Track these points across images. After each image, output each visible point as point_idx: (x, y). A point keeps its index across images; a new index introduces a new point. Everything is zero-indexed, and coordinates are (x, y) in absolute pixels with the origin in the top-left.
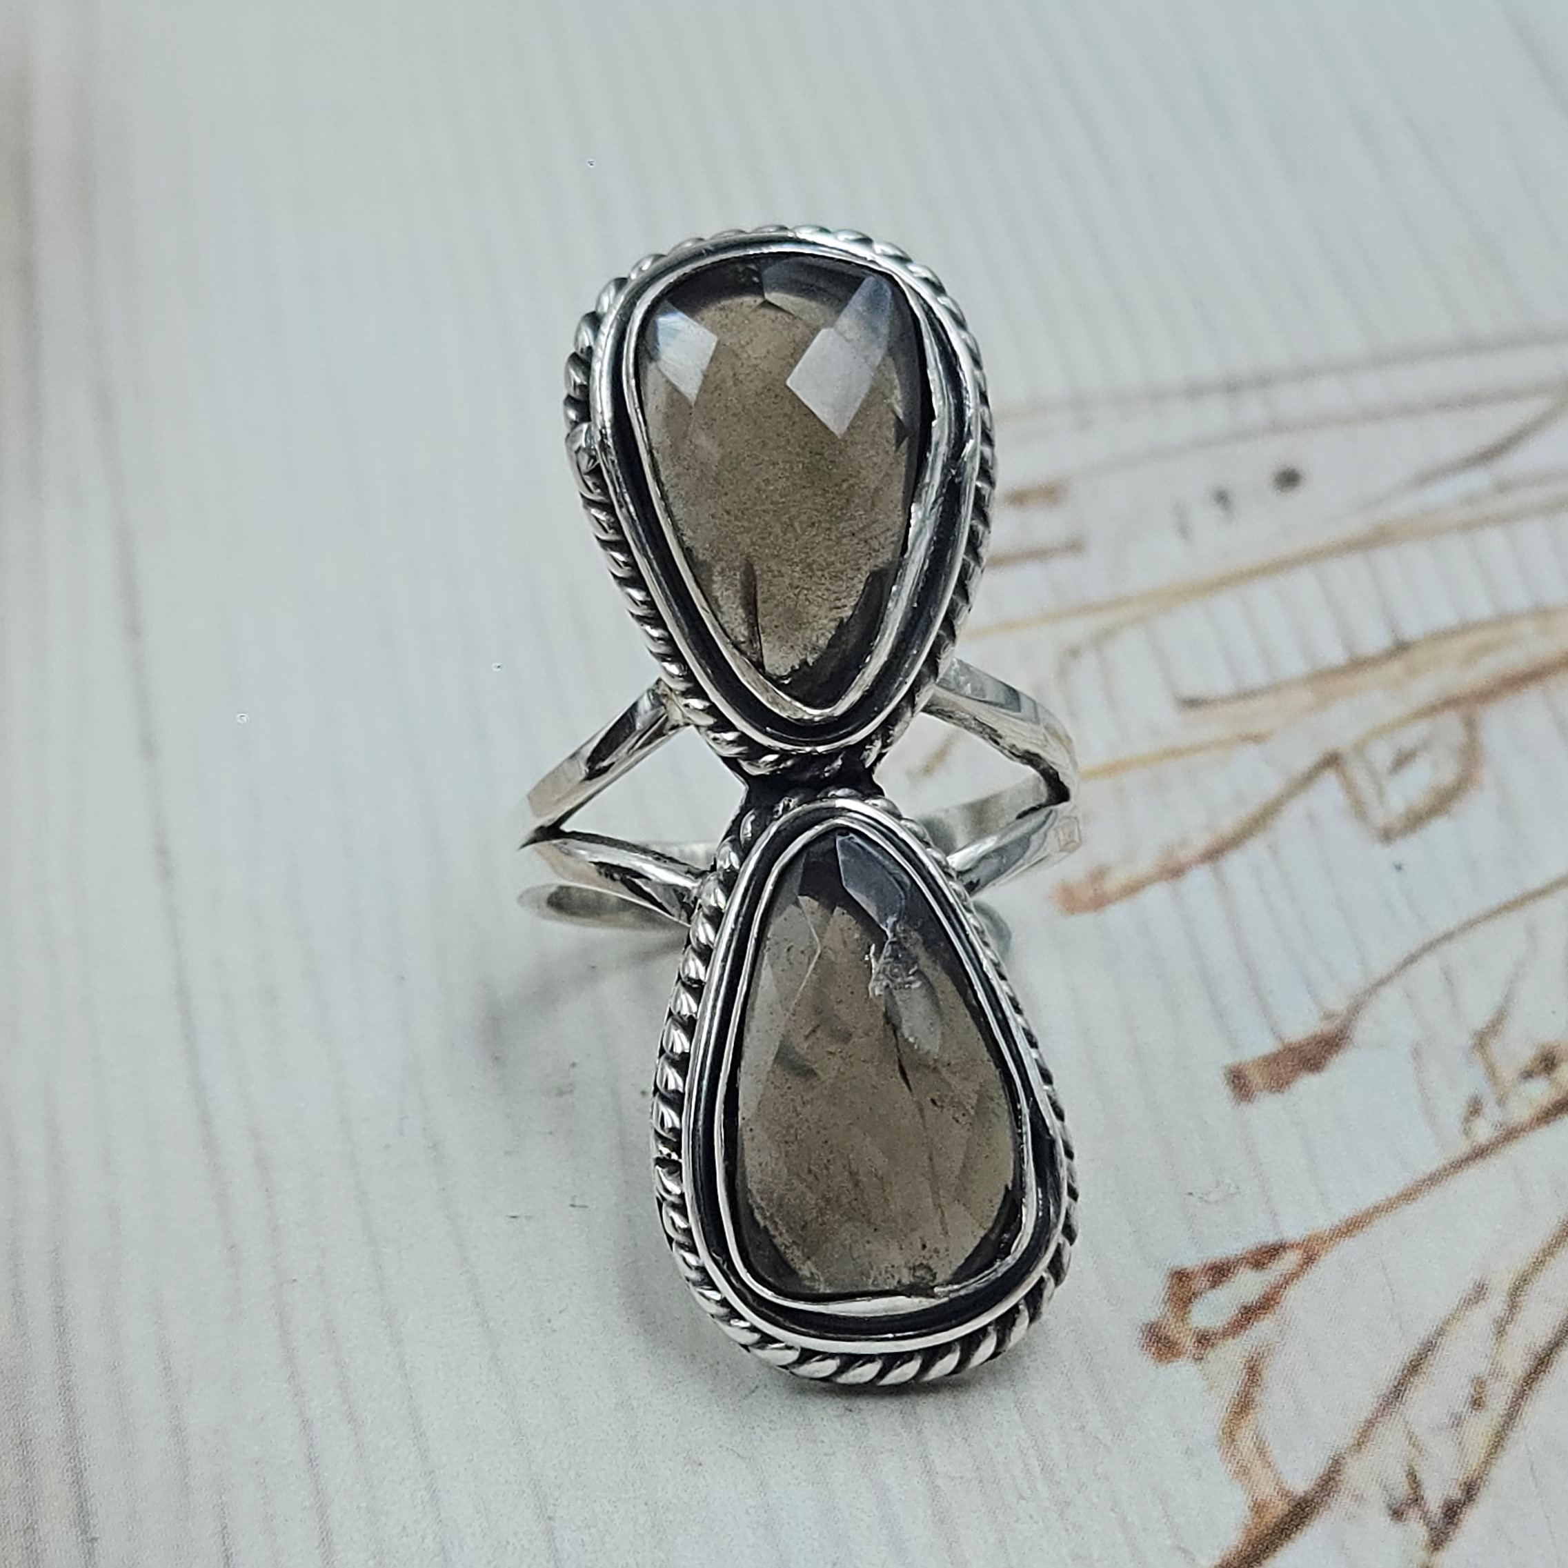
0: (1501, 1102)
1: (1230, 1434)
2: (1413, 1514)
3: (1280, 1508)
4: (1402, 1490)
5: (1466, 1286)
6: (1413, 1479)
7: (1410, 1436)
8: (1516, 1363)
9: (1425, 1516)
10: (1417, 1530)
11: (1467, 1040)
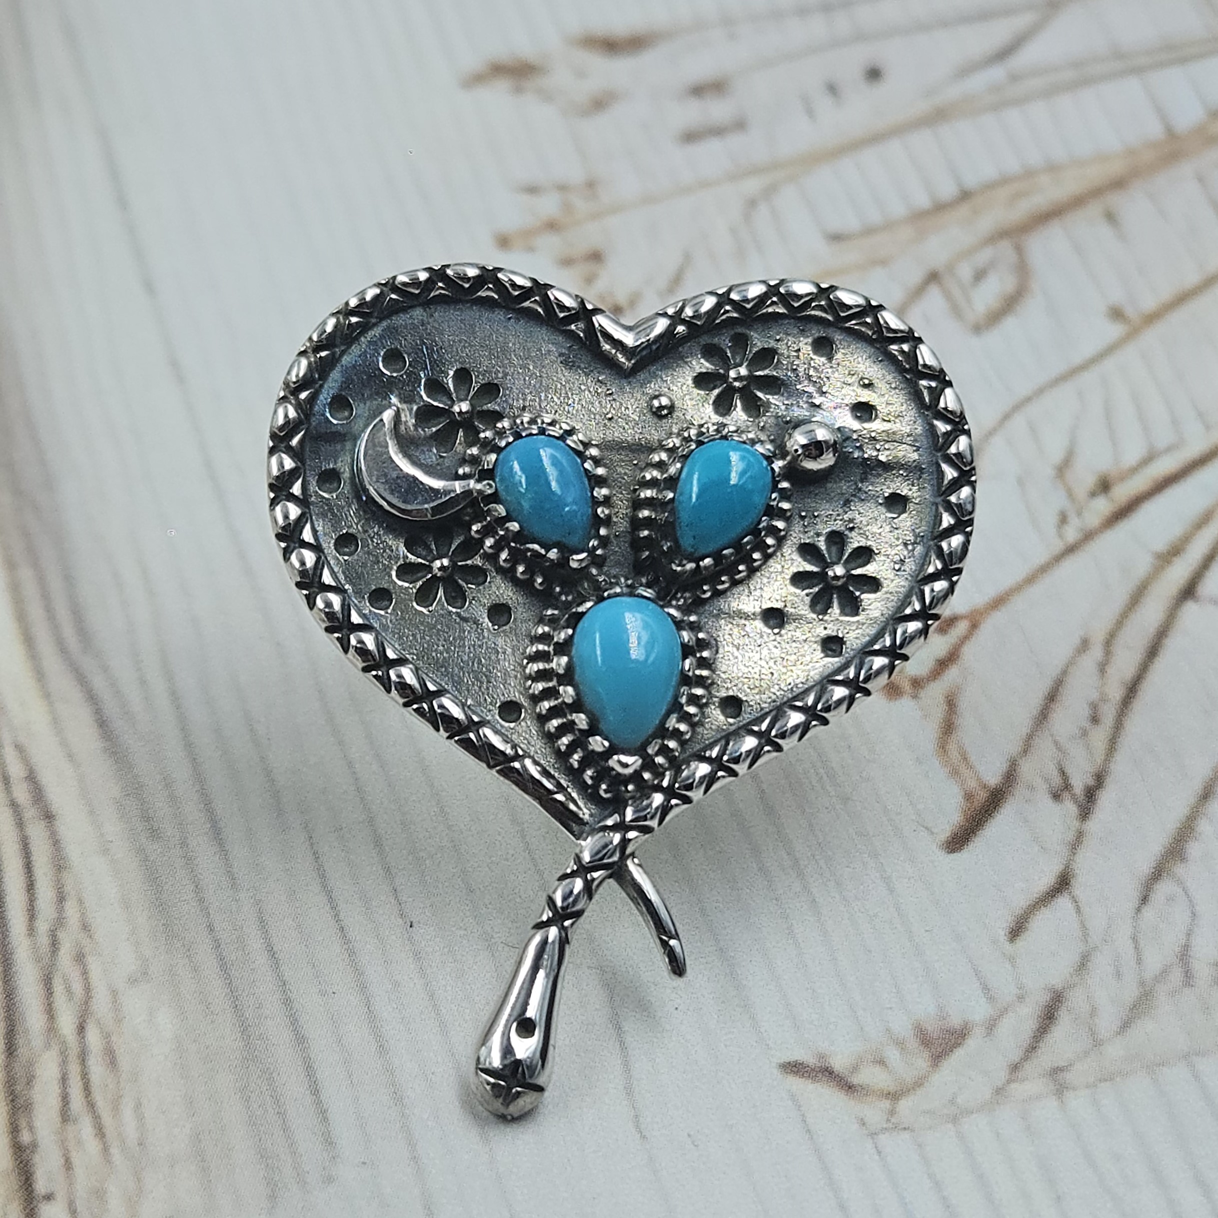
0: (1079, 514)
1: (942, 746)
2: (1066, 795)
3: (982, 796)
4: (1057, 781)
5: (1076, 641)
6: (1063, 773)
7: (1056, 743)
8: (1116, 693)
9: (1074, 797)
10: (1070, 808)
11: (1050, 472)
